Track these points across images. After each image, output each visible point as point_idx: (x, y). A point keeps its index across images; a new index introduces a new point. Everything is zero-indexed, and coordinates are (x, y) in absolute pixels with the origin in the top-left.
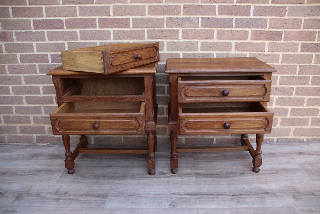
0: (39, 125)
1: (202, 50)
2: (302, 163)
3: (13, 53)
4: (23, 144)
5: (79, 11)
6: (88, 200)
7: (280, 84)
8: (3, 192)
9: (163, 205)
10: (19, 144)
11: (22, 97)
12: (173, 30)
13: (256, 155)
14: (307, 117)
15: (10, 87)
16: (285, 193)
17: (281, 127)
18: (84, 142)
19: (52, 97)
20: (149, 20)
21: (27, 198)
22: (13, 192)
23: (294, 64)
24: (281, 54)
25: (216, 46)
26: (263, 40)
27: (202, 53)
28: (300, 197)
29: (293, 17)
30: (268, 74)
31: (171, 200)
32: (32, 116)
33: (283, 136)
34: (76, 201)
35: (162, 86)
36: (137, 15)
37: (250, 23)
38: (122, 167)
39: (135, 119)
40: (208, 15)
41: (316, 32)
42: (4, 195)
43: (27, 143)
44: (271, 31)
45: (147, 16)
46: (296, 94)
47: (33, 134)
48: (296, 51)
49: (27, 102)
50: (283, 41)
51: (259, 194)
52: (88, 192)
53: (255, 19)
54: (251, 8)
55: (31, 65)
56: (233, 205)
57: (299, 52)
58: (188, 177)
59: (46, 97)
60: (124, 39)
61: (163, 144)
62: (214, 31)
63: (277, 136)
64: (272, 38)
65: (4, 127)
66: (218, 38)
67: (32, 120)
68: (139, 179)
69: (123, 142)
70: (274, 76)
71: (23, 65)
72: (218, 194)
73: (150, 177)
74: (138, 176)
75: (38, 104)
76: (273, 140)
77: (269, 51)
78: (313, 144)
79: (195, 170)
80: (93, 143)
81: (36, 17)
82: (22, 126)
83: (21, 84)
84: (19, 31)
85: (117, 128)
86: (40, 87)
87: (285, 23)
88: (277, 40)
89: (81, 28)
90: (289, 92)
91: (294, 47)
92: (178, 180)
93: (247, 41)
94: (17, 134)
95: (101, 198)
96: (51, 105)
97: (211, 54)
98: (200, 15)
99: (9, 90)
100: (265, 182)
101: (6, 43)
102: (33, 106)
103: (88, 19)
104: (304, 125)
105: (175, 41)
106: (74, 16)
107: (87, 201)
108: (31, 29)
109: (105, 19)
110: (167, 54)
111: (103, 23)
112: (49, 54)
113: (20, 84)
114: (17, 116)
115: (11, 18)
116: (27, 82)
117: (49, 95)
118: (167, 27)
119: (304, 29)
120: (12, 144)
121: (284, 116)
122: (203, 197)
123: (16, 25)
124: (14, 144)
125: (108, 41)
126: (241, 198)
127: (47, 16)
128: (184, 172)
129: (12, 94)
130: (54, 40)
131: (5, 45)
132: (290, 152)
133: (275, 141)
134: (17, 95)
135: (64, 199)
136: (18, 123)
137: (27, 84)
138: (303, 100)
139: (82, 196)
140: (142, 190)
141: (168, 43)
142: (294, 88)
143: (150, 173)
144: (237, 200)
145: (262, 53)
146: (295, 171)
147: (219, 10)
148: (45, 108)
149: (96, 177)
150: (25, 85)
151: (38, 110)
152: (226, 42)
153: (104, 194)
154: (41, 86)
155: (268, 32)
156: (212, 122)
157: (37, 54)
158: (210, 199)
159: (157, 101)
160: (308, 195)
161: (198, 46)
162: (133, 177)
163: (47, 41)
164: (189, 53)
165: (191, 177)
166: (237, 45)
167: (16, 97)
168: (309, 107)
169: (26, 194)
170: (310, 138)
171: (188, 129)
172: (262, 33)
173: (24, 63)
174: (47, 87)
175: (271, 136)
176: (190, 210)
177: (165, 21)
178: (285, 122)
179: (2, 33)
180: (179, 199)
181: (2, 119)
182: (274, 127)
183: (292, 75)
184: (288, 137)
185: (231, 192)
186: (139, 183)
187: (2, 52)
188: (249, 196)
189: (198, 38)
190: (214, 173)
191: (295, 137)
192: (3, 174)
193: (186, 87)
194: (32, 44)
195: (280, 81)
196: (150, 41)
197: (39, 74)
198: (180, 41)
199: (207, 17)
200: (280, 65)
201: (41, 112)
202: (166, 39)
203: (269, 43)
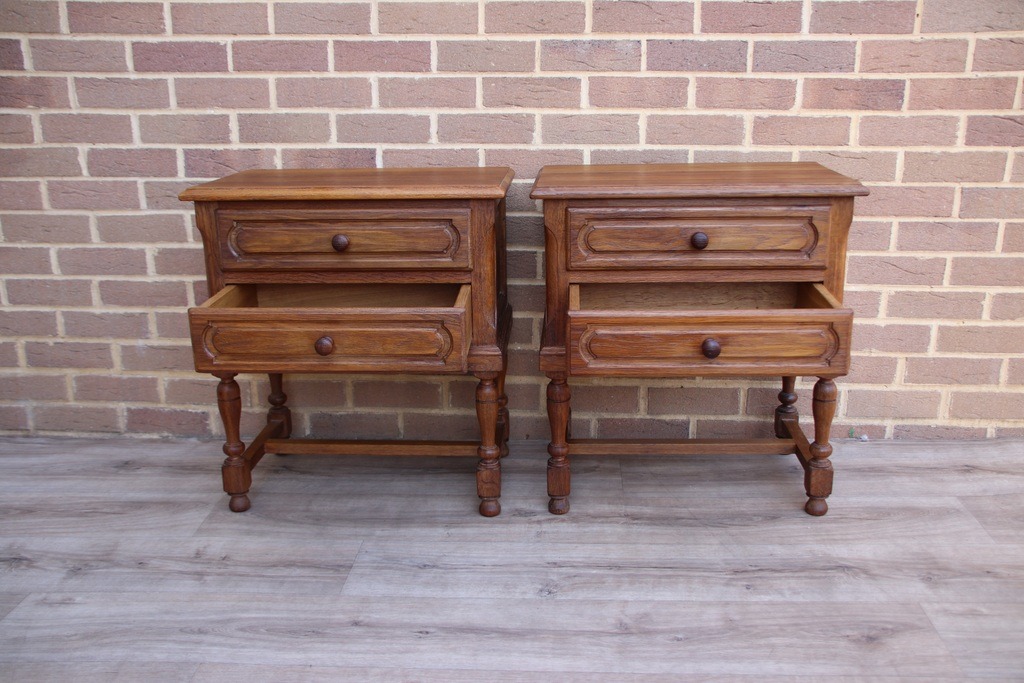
0: (139, 372)
1: (650, 141)
2: (970, 494)
3: (66, 145)
4: (85, 435)
5: (275, 19)
6: (292, 577)
7: (900, 248)
8: (28, 556)
9: (518, 590)
10: (70, 434)
11: (88, 283)
12: (561, 79)
13: (815, 458)
14: (994, 356)
15: (53, 250)
16: (898, 569)
17: (908, 389)
18: (280, 424)
19: (182, 284)
20: (489, 47)
21: (105, 570)
22: (60, 556)
23: (944, 184)
24: (900, 152)
25: (694, 130)
26: (842, 108)
27: (651, 151)
29: (938, 36)
31: (544, 579)
32: (116, 346)
33: (916, 418)
34: (257, 579)
35: (527, 252)
36: (453, 33)
37: (800, 57)
38: (399, 495)
39: (440, 326)
40: (670, 32)
41: (1015, 80)
42: (35, 564)
43: (97, 432)
44: (866, 81)
45: (481, 36)
46: (955, 281)
47: (119, 400)
48: (952, 142)
49: (102, 299)
50: (906, 112)
51: (816, 569)
52: (293, 558)
53: (816, 44)
54: (803, 9)
55: (122, 182)
56: (734, 594)
57: (960, 147)
58: (602, 522)
59: (165, 284)
60: (413, 105)
61: (528, 436)
63: (895, 418)
64: (870, 103)
65: (26, 378)
66: (699, 104)
67: (116, 356)
68: (449, 525)
69: (402, 431)
70: (881, 223)
71: (96, 183)
72: (690, 567)
73: (485, 522)
74: (445, 519)
75: (138, 304)
76: (882, 430)
77: (862, 142)
78: (1014, 445)
79: (623, 507)
80: (308, 432)
81: (141, 33)
82: (85, 377)
83: (88, 240)
84: (89, 75)
85: (387, 352)
86: (146, 251)
87: (913, 53)
88: (887, 108)
89: (280, 70)
90: (930, 273)
91: (943, 132)
92: (570, 530)
93: (792, 112)
95: (331, 572)
96: (181, 310)
97: (678, 152)
98: (643, 31)
99: (48, 261)
100: (842, 540)
101: (44, 111)
102: (121, 310)
103: (302, 42)
104: (986, 381)
105: (568, 112)
106: (259, 34)
107: (290, 579)
108: (124, 69)
109: (354, 43)
110: (543, 152)
111: (350, 56)
112: (180, 149)
113: (85, 242)
114: (69, 344)
115: (65, 34)
116: (106, 236)
117: (175, 279)
118: (543, 69)
119: (976, 73)
120: (48, 433)
121: (917, 351)
122: (644, 572)
123: (78, 57)
124: (56, 434)
125: (363, 112)
126: (760, 577)
127: (176, 32)
128: (591, 511)
129: (57, 274)
130: (195, 107)
131: (43, 118)
132: (935, 466)
133: (889, 433)
134: (71, 278)
135: (219, 575)
136: (70, 364)
137: (108, 242)
138: (976, 299)
139: (274, 566)
140: (458, 555)
141: (545, 118)
142: (945, 260)
143: (483, 511)
144: (745, 583)
145: (839, 149)
146: (942, 513)
147: (704, 16)
148: (161, 318)
149: (318, 520)
150: (100, 246)
151: (138, 326)
152: (725, 116)
153: (342, 563)
154: (150, 250)
155: (857, 82)
156: (669, 338)
157: (141, 150)
158: (663, 580)
160: (973, 575)
161: (637, 129)
162: (430, 521)
163: (174, 109)
164: (611, 150)
165: (611, 522)
166: (759, 124)
167: (70, 282)
168: (998, 324)
169: (102, 561)
170: (1006, 425)
171: (595, 357)
172: (838, 86)
173: (100, 176)
174: (171, 251)
175: (876, 418)
176: (600, 603)
177: (537, 51)
178: (920, 371)
179: (34, 80)
180: (569, 577)
181: (21, 353)
182: (885, 389)
183: (938, 220)
184: (933, 423)
185: (729, 564)
186: (449, 535)
187: (30, 140)
188: (786, 574)
189: (639, 103)
190: (682, 515)
191: (955, 423)
192: (27, 511)
193: (591, 224)
194: (128, 118)
195: (900, 238)
196: (492, 111)
197: (145, 211)
198: (583, 112)
199: (667, 37)
200: (898, 188)
201: (148, 332)
202: (541, 106)
203: (862, 119)
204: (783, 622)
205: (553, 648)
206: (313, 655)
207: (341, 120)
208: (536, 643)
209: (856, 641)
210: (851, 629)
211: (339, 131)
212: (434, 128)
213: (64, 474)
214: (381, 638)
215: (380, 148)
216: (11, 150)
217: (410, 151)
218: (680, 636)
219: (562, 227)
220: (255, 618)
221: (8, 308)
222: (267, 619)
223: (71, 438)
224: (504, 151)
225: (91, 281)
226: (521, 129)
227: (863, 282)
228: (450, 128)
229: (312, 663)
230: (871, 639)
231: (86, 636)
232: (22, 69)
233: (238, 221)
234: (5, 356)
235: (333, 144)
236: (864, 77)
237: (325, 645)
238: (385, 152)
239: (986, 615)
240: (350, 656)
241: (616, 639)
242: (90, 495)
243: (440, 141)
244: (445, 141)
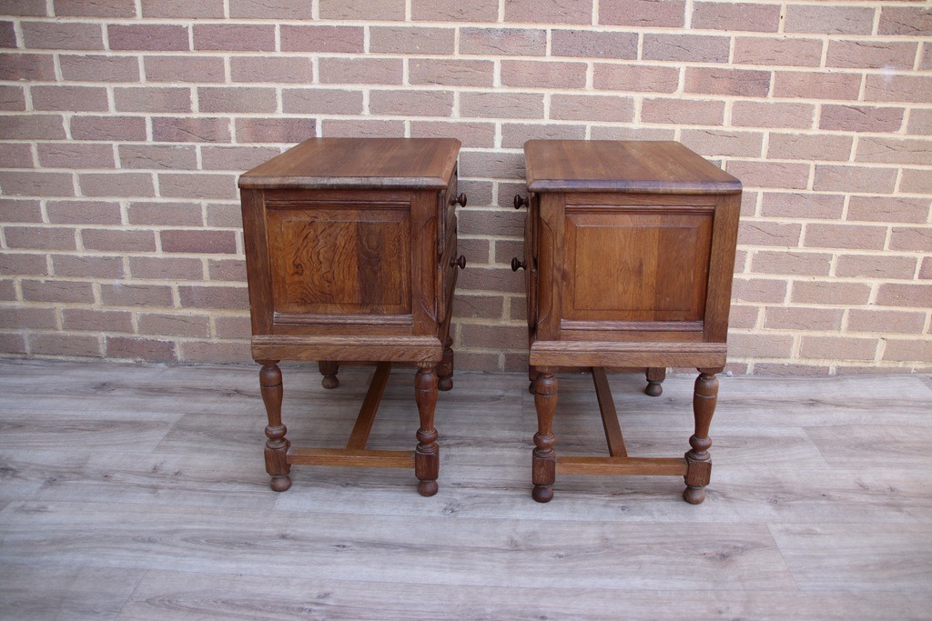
0: (116, 307)
1: (553, 117)
2: (813, 425)
3: (52, 113)
4: (73, 359)
5: (230, 5)
6: (232, 492)
7: (764, 214)
8: (14, 467)
9: (425, 509)
10: (60, 358)
11: (72, 231)
12: (476, 62)
14: (837, 307)
15: (43, 203)
16: (751, 493)
17: (767, 333)
19: (151, 233)
20: (415, 33)
21: (76, 482)
22: (40, 468)
23: (801, 161)
24: (766, 132)
25: (591, 108)
26: (718, 94)
27: (554, 126)
28: (789, 503)
29: (798, 36)
31: (449, 499)
32: (96, 284)
33: (772, 358)
34: (202, 493)
36: (383, 20)
37: (682, 49)
40: (572, 23)
41: (860, 76)
42: (19, 474)
43: (82, 356)
44: (738, 71)
45: (408, 23)
46: (808, 243)
47: (100, 331)
48: (808, 127)
49: (84, 245)
50: (771, 99)
52: (235, 475)
53: (696, 38)
54: (686, 7)
55: (99, 145)
56: (611, 514)
57: (814, 130)
58: (503, 447)
59: (136, 232)
60: (348, 82)
62: (585, 66)
63: (755, 357)
64: (742, 90)
65: (23, 310)
66: (596, 86)
67: (97, 293)
70: (750, 193)
71: (79, 145)
72: (575, 489)
75: (114, 250)
76: (744, 367)
77: (734, 123)
78: (850, 381)
79: (522, 433)
81: (115, 17)
82: (71, 311)
83: (72, 195)
84: (71, 53)
86: (121, 204)
87: (777, 49)
88: (755, 95)
89: (233, 50)
90: (788, 236)
91: (802, 117)
92: (475, 453)
93: (675, 96)
94: (57, 329)
96: (150, 255)
97: (578, 127)
98: (548, 22)
99: (39, 212)
101: (34, 83)
102: (100, 254)
103: (253, 26)
104: (830, 328)
105: (483, 90)
106: (216, 18)
107: (230, 494)
108: (101, 48)
109: (298, 27)
110: (460, 124)
111: (296, 39)
112: (148, 117)
113: (69, 196)
114: (58, 282)
115: (51, 17)
116: (86, 192)
117: (145, 228)
118: (461, 52)
119: (828, 68)
120: (42, 357)
121: (776, 302)
124: (48, 357)
125: (305, 87)
126: (634, 500)
127: (144, 16)
128: (494, 437)
129: (46, 223)
130: (162, 81)
131: (33, 90)
132: (787, 399)
133: (750, 369)
134: (58, 226)
135: (171, 488)
136: (59, 300)
137: (88, 196)
138: (825, 259)
139: (218, 482)
141: (462, 94)
142: (801, 225)
144: (621, 505)
145: (715, 128)
146: (789, 442)
147: (601, 11)
148: (133, 261)
149: (259, 440)
150: (83, 200)
151: (113, 268)
152: (618, 97)
155: (731, 72)
157: (115, 117)
160: (811, 498)
161: (542, 106)
163: (143, 83)
164: (519, 124)
165: (510, 447)
166: (647, 105)
167: (57, 230)
168: (842, 280)
169: (74, 473)
170: (844, 364)
172: (714, 74)
173: (81, 139)
174: (141, 204)
175: (740, 357)
176: (495, 521)
177: (456, 37)
178: (776, 319)
179: (25, 56)
180: (471, 497)
181: (18, 289)
182: (747, 333)
183: (795, 191)
184: (786, 362)
185: (608, 487)
187: (23, 108)
188: (656, 497)
189: (544, 83)
190: (572, 441)
191: (804, 362)
192: (18, 426)
194: (104, 90)
195: (764, 206)
196: (417, 88)
197: (119, 170)
198: (495, 91)
199: (568, 27)
200: (763, 164)
201: (122, 273)
202: (459, 85)
203: (734, 103)
204: (651, 540)
205: (451, 563)
206: (244, 565)
207: (286, 93)
208: (437, 558)
209: (711, 558)
210: (708, 548)
211: (285, 103)
212: (366, 102)
213: (51, 393)
214: (303, 551)
215: (319, 118)
216: (7, 116)
217: (342, 122)
218: (562, 553)
220: (198, 530)
221: (7, 251)
222: (208, 530)
223: (61, 361)
224: (426, 122)
225: (74, 229)
226: (443, 105)
228: (379, 103)
229: (243, 573)
230: (724, 556)
231: (53, 542)
232: (15, 47)
234: (4, 291)
235: (280, 114)
236: (737, 68)
237: (255, 556)
238: (324, 122)
239: (820, 534)
240: (275, 566)
241: (507, 555)
242: (71, 413)
243: (372, 113)
244: (376, 113)
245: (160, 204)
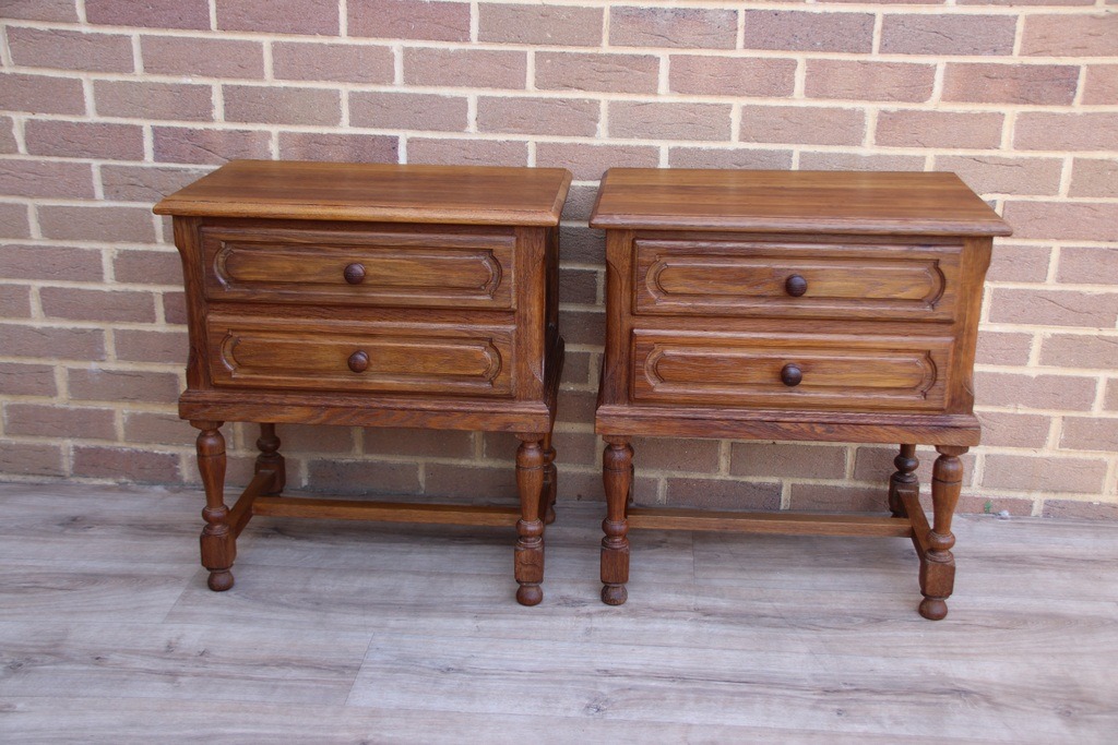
0: (90, 402)
1: (744, 138)
4: (18, 478)
6: (286, 680)
7: (1061, 280)
9: (561, 706)
11: (25, 290)
12: (635, 57)
13: (933, 550)
16: (1030, 698)
17: (1064, 455)
18: (270, 478)
19: (149, 295)
20: (545, 13)
21: (52, 667)
24: (1068, 158)
25: (801, 125)
26: (994, 101)
27: (745, 151)
28: (1091, 716)
30: (977, 242)
31: (593, 692)
32: (61, 369)
33: (1073, 492)
34: (243, 682)
35: (585, 272)
37: (941, 37)
38: (418, 573)
40: (775, 0)
43: (34, 474)
44: (1028, 67)
47: (64, 437)
49: (44, 310)
50: (1078, 108)
51: (925, 692)
52: (287, 655)
53: (964, 19)
55: (71, 164)
56: (822, 720)
58: (666, 618)
59: (126, 294)
60: (447, 84)
61: (579, 497)
62: (794, 64)
63: (1046, 491)
64: (1031, 96)
66: (809, 93)
67: (61, 382)
68: (478, 616)
69: (423, 485)
70: (1037, 248)
71: (37, 163)
72: (771, 682)
73: (523, 613)
74: (475, 607)
75: (90, 318)
77: (1018, 146)
79: (694, 598)
80: (305, 482)
82: (20, 407)
83: (27, 236)
84: (25, 24)
86: (104, 253)
87: (1093, 31)
88: (1053, 102)
89: (277, 32)
90: (1099, 312)
92: (627, 627)
93: (929, 106)
95: (334, 674)
96: (147, 327)
97: (780, 153)
100: (962, 654)
102: (69, 325)
105: (642, 99)
107: (284, 683)
108: (73, 19)
110: (610, 148)
111: (368, 17)
112: (147, 125)
113: (22, 237)
116: (49, 233)
117: (139, 288)
118: (612, 43)
121: (1078, 409)
122: (714, 688)
125: (383, 89)
126: (856, 700)
128: (653, 602)
130: (168, 73)
132: (1094, 558)
133: (1037, 509)
135: (197, 675)
137: (52, 238)
139: (265, 665)
140: (489, 656)
141: (613, 105)
143: (522, 599)
144: (836, 707)
145: (987, 153)
146: (1094, 624)
148: (120, 335)
149: (318, 604)
150: (42, 244)
151: (89, 346)
152: (841, 109)
153: (348, 663)
154: (108, 251)
155: (1015, 69)
157: (97, 124)
159: (563, 331)
161: (729, 123)
162: (456, 609)
163: (139, 75)
164: (694, 148)
165: (677, 618)
166: (886, 120)
169: (48, 654)
172: (989, 73)
173: (42, 154)
174: (135, 253)
175: (1021, 490)
176: (658, 726)
177: (605, 20)
178: (1079, 435)
180: (623, 690)
182: (1033, 454)
183: (1112, 245)
184: (1095, 499)
185: (819, 681)
186: (479, 629)
188: (889, 697)
189: (733, 89)
190: (765, 612)
193: (663, 260)
194: (79, 83)
195: (1061, 267)
196: (546, 94)
197: (101, 202)
198: (660, 100)
199: (770, 8)
200: (1061, 205)
201: (103, 353)
202: (608, 90)
203: (1019, 116)
207: (354, 97)
211: (352, 112)
212: (472, 114)
215: (403, 136)
217: (442, 141)
219: (627, 262)
220: (242, 735)
222: (256, 735)
224: (559, 145)
225: (29, 287)
226: (584, 118)
227: (1010, 320)
228: (492, 116)
233: (227, 242)
235: (345, 128)
236: (1025, 62)
242: (29, 563)
243: (480, 129)
244: (486, 130)
245: (164, 253)
